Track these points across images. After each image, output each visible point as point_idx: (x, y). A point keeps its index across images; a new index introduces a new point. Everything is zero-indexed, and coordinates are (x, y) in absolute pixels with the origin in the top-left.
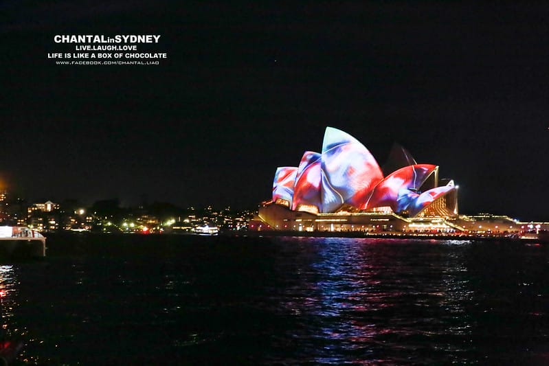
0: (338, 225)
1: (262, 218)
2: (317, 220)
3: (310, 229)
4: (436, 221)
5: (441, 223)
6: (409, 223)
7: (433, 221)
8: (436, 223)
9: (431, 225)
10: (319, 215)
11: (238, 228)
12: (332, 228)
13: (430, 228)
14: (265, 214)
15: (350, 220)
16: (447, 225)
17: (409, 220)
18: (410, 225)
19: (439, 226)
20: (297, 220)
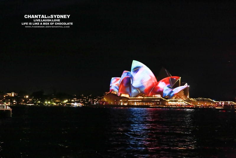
0: (138, 103)
1: (105, 99)
2: (129, 100)
3: (126, 104)
5: (182, 102)
6: (168, 102)
7: (178, 101)
8: (180, 102)
9: (178, 102)
10: (129, 98)
11: (95, 104)
12: (135, 104)
13: (177, 104)
14: (106, 98)
15: (143, 101)
16: (185, 102)
17: (168, 100)
19: (181, 103)
20: (120, 100)
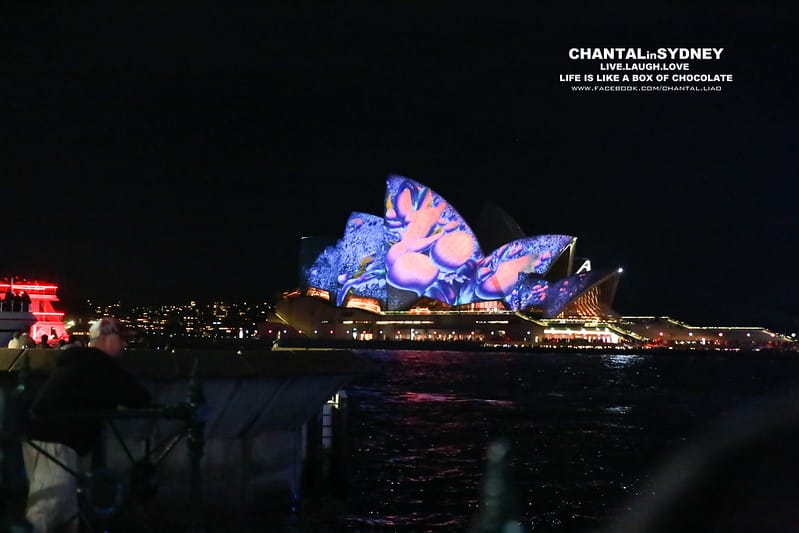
0: (421, 331)
1: (282, 318)
2: (379, 323)
3: (369, 337)
4: (592, 325)
5: (602, 328)
6: (544, 328)
7: (586, 325)
8: (593, 328)
9: (583, 332)
10: (383, 313)
11: (241, 335)
12: (413, 336)
13: (581, 335)
14: (288, 314)
15: (439, 324)
16: (611, 330)
17: (545, 323)
18: (546, 331)
19: (598, 332)
20: (345, 322)
